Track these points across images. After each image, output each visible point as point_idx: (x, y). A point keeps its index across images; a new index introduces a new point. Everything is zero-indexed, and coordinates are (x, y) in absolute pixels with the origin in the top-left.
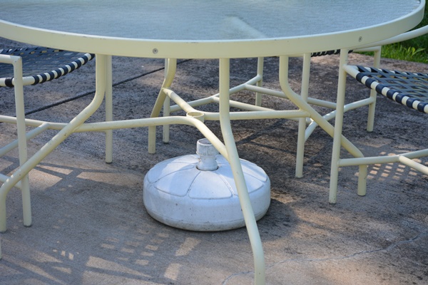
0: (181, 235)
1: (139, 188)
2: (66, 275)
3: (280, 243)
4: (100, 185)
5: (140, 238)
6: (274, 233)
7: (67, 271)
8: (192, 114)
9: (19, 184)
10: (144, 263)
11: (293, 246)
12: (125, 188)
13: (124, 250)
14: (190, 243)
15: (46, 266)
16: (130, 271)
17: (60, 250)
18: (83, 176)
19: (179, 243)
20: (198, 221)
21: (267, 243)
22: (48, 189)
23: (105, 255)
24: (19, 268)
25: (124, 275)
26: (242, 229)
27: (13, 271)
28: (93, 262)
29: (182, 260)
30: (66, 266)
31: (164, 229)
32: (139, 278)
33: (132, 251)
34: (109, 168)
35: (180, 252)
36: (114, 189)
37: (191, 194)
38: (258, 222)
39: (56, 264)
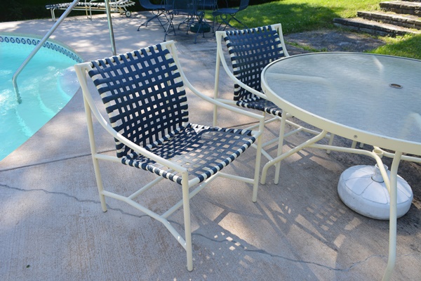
0: (352, 214)
1: (339, 174)
2: (283, 223)
3: (408, 239)
4: (319, 167)
5: (329, 210)
6: (407, 230)
7: (284, 220)
8: (377, 152)
10: (325, 228)
11: (416, 245)
12: (332, 172)
13: (318, 215)
14: (356, 222)
15: (275, 214)
16: (316, 232)
17: (286, 205)
18: (313, 159)
19: (349, 220)
20: (364, 211)
21: (400, 237)
22: (293, 163)
23: (308, 216)
24: (262, 211)
25: (312, 234)
26: (387, 221)
27: (258, 212)
28: (300, 219)
29: (348, 233)
30: (285, 217)
31: (344, 207)
32: (320, 239)
33: (322, 218)
34: (327, 157)
35: (348, 227)
36: (326, 171)
37: (364, 195)
38: (398, 219)
39: (280, 214)
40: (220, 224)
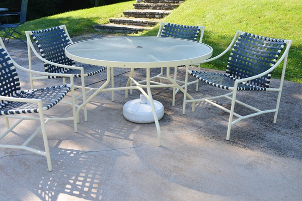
0: (135, 125)
1: (122, 109)
2: (98, 137)
3: (167, 127)
4: (110, 108)
5: (122, 125)
6: (165, 124)
7: (98, 136)
8: (138, 86)
9: (83, 108)
10: (123, 133)
11: (170, 128)
12: (117, 109)
13: (116, 129)
14: (138, 127)
15: (91, 134)
16: (118, 136)
17: (96, 129)
18: (104, 105)
19: (134, 127)
20: (140, 120)
21: (162, 127)
22: (93, 110)
23: (111, 131)
24: (83, 135)
25: (116, 137)
26: (154, 123)
27: (81, 136)
28: (107, 133)
29: (135, 132)
30: (98, 134)
31: (129, 123)
32: (121, 138)
33: (119, 130)
34: (113, 103)
35: (134, 130)
36: (114, 110)
37: (138, 111)
38: (159, 121)
39: (94, 134)
40: (59, 147)
